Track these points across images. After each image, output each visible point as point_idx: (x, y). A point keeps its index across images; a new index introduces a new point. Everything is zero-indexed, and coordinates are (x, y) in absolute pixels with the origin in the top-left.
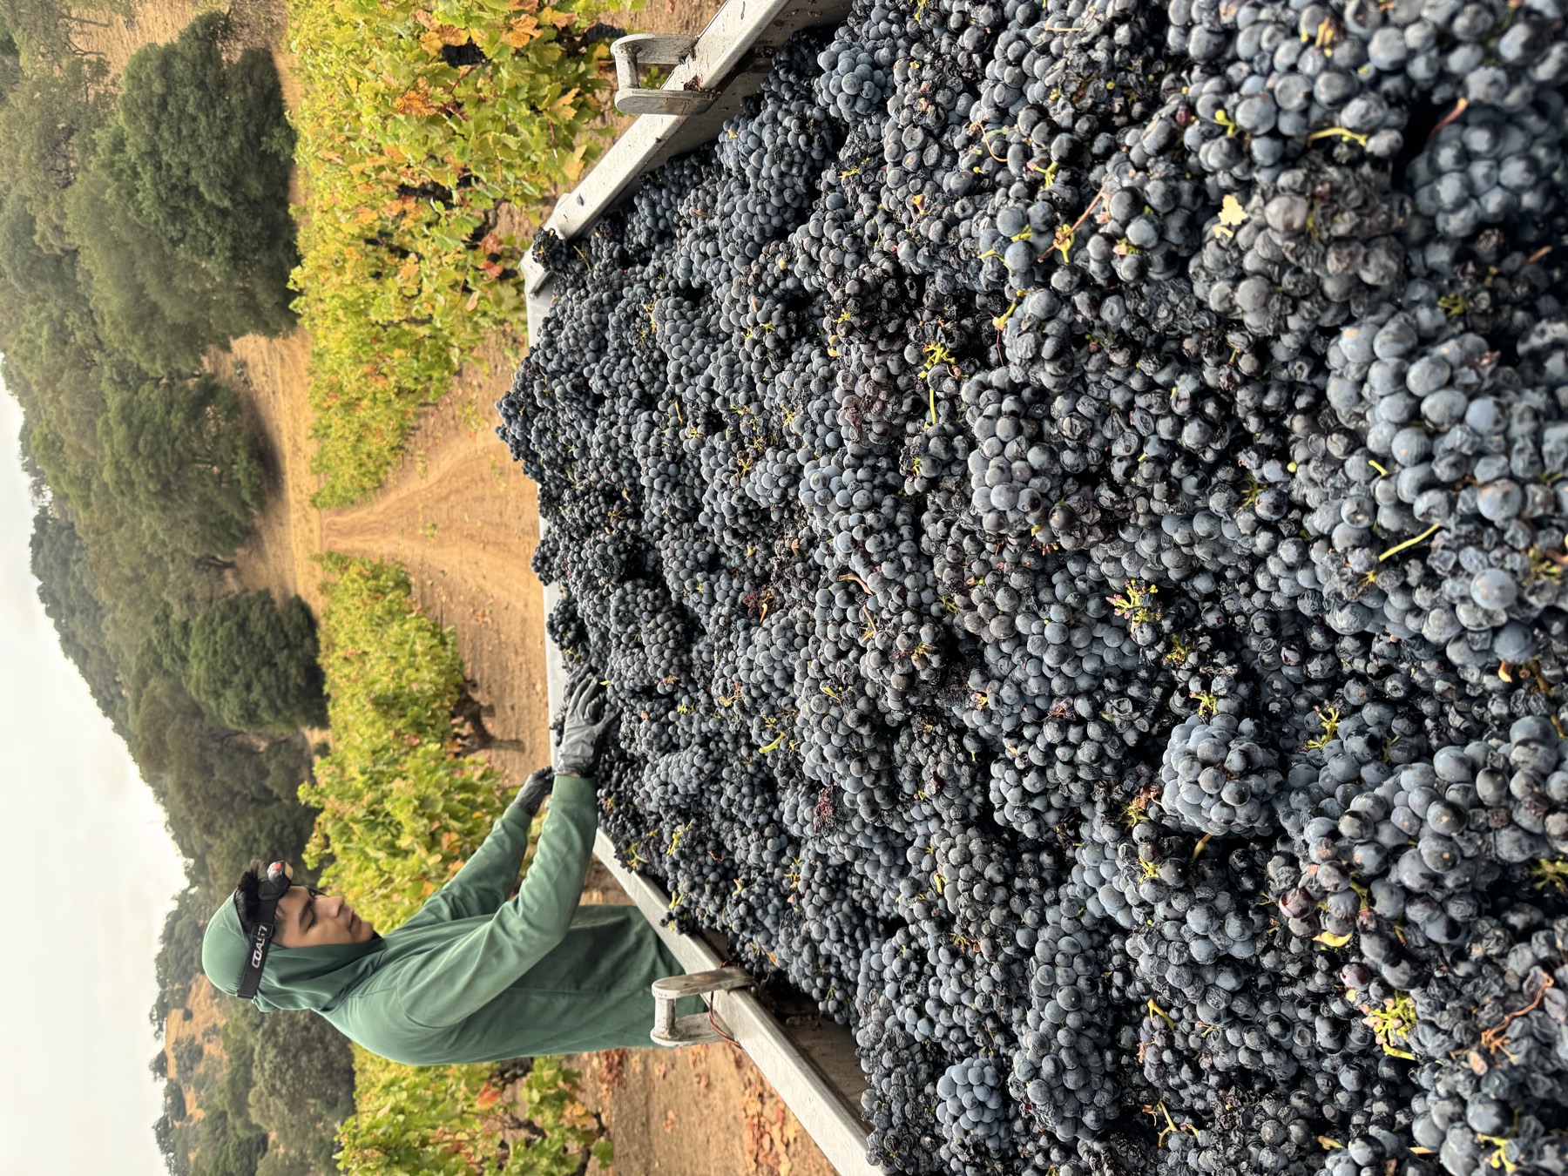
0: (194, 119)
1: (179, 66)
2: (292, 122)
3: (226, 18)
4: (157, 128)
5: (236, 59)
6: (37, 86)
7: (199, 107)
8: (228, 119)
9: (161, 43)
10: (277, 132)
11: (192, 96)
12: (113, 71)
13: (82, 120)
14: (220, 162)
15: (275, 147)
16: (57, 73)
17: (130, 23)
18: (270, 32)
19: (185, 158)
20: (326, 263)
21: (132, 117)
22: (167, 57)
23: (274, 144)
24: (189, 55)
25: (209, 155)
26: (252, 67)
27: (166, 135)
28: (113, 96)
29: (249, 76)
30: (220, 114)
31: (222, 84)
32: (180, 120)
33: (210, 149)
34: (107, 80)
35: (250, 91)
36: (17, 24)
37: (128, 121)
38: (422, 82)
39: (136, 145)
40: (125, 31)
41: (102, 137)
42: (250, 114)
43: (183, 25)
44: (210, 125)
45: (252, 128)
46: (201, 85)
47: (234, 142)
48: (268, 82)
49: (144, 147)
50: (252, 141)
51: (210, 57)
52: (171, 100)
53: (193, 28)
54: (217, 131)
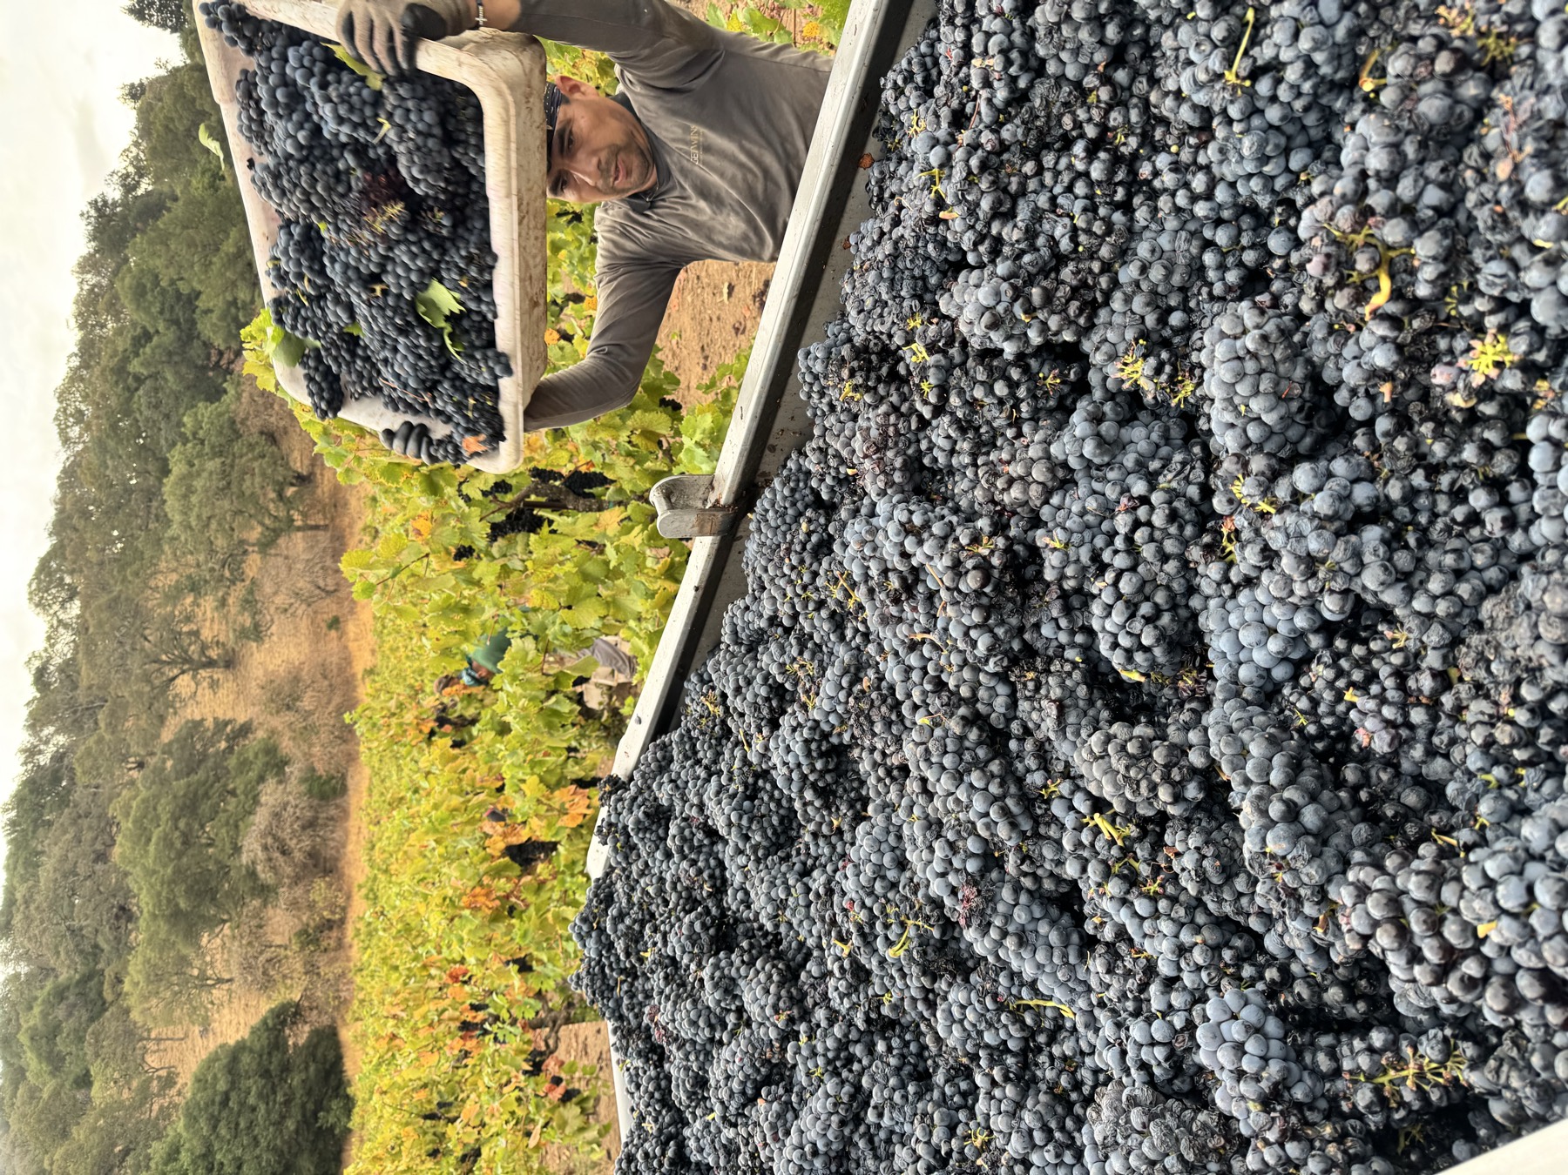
0: (254, 1109)
1: (246, 1059)
2: (350, 1091)
3: (297, 1005)
4: (215, 1127)
5: (301, 1041)
6: (102, 1114)
7: (260, 1096)
8: (287, 1103)
9: (232, 1042)
10: (335, 1104)
11: (254, 1085)
12: (180, 1081)
13: (141, 1138)
14: (275, 1149)
15: (331, 1120)
16: (126, 1094)
17: (205, 1032)
18: (337, 1008)
19: (239, 1152)
20: (380, 1152)
21: (192, 1119)
22: (236, 1054)
23: (327, 1119)
24: (257, 1047)
25: (263, 1143)
26: (316, 1046)
27: (223, 1132)
28: (176, 1106)
29: (314, 1055)
30: (280, 1098)
31: (286, 1068)
32: (239, 1114)
33: (266, 1135)
34: (173, 1091)
35: (312, 1068)
36: (97, 1055)
37: (187, 1127)
38: (486, 880)
39: (191, 1151)
40: (199, 1041)
41: (158, 1149)
42: (309, 1093)
43: (255, 1021)
44: (268, 1112)
45: (310, 1106)
46: (266, 1074)
47: (291, 1125)
48: (331, 1056)
49: (199, 1150)
50: (308, 1120)
51: (277, 1044)
52: (233, 1096)
53: (264, 1022)
54: (275, 1117)
